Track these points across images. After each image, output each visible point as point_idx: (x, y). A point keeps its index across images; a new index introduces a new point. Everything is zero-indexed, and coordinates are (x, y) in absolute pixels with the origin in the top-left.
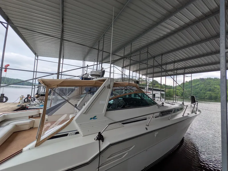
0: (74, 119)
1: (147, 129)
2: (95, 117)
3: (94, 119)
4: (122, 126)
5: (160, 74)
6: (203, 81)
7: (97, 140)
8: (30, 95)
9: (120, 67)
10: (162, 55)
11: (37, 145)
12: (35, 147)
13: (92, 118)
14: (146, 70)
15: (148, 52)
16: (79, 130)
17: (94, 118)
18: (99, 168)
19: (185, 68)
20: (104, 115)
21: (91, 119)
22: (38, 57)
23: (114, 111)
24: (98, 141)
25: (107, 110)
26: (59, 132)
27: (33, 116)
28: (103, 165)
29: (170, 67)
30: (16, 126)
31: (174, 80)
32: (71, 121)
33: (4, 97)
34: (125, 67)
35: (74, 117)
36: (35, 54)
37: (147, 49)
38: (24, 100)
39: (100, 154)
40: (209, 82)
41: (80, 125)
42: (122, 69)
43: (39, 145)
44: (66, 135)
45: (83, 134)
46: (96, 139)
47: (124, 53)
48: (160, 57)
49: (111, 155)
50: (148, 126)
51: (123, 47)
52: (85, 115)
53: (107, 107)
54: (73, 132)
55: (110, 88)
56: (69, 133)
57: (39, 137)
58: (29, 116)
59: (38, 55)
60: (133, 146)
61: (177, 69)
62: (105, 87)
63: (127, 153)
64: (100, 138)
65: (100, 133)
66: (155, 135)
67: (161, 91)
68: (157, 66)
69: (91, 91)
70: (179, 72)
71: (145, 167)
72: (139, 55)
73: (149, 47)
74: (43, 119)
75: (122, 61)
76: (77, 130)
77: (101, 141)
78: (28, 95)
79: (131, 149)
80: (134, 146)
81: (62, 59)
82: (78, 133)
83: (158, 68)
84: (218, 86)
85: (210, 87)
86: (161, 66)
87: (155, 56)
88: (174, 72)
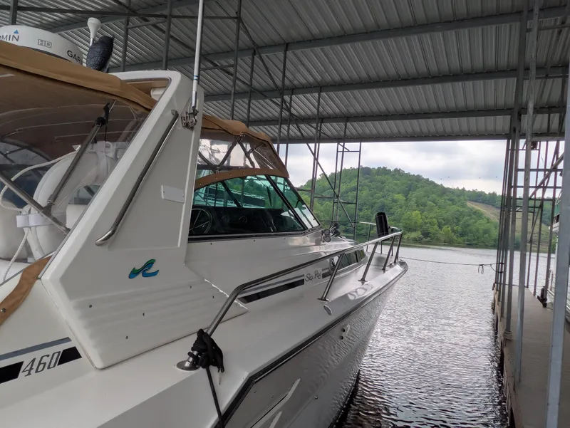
1: (328, 310)
2: (150, 263)
3: (145, 275)
4: (244, 310)
6: (367, 178)
7: (193, 367)
10: (287, 46)
13: (138, 267)
15: (239, 19)
16: (81, 339)
17: (146, 270)
19: (347, 118)
21: (134, 273)
24: (201, 371)
40: (383, 183)
45: (102, 357)
46: (187, 364)
50: (325, 300)
52: (104, 250)
54: (50, 350)
56: (26, 359)
62: (177, 113)
68: (265, 93)
70: (328, 128)
76: (67, 340)
79: (290, 394)
80: (299, 380)
82: (71, 355)
83: (268, 101)
84: (400, 197)
85: (382, 199)
86: (281, 95)
87: (258, 47)
88: (316, 129)
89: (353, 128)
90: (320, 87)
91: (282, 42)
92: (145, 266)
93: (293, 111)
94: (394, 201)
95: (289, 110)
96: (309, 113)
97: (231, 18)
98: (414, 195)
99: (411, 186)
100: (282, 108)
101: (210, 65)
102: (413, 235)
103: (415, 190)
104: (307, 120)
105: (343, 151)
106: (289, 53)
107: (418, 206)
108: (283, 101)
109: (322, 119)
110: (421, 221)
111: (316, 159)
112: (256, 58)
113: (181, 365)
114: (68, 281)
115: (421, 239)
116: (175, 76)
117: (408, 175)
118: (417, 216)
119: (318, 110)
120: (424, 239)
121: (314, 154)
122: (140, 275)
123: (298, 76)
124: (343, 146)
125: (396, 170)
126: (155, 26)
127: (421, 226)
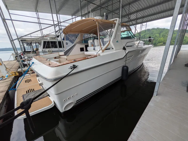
2: (118, 41)
10: (129, 4)
12: (102, 52)
16: (114, 47)
19: (143, 17)
21: (117, 42)
26: (107, 47)
27: (56, 57)
39: (126, 55)
40: (153, 32)
44: (110, 49)
46: (123, 49)
66: (140, 52)
70: (139, 21)
79: (132, 57)
83: (125, 18)
84: (158, 35)
85: (152, 36)
86: (128, 16)
87: (123, 6)
88: (136, 22)
89: (145, 19)
90: (137, 11)
93: (131, 19)
94: (156, 36)
95: (130, 19)
96: (134, 18)
97: (118, 2)
98: (162, 34)
99: (161, 31)
100: (129, 19)
101: (114, 13)
102: (160, 44)
103: (162, 32)
104: (134, 20)
105: (142, 26)
106: (130, 6)
107: (163, 36)
108: (129, 17)
109: (137, 19)
110: (163, 40)
111: (136, 29)
112: (123, 9)
114: (113, 42)
115: (163, 44)
116: (118, 19)
117: (161, 29)
118: (162, 39)
119: (136, 17)
120: (164, 45)
121: (135, 28)
123: (132, 10)
124: (142, 24)
125: (157, 28)
126: (105, 9)
127: (163, 41)
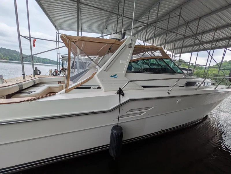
0: (96, 74)
1: (169, 93)
3: (114, 77)
4: (143, 89)
5: (190, 49)
8: (57, 69)
9: (142, 40)
10: (200, 18)
11: (66, 92)
12: (65, 92)
14: (172, 44)
15: (180, 15)
16: (101, 85)
17: (115, 76)
18: (119, 118)
19: (230, 38)
20: (124, 75)
21: (112, 76)
22: (58, 31)
23: (134, 73)
24: (118, 95)
25: (127, 72)
26: (84, 84)
27: (61, 81)
28: (122, 116)
29: (208, 37)
30: (50, 88)
31: (209, 55)
32: (94, 76)
33: (37, 70)
34: (148, 40)
35: (96, 73)
36: (56, 27)
37: (180, 11)
38: (53, 74)
39: (120, 106)
41: (101, 81)
42: (144, 43)
43: (68, 92)
44: (90, 88)
45: (104, 89)
47: (148, 20)
48: (195, 23)
49: (129, 111)
50: (170, 91)
51: (147, 10)
53: (127, 68)
54: (96, 86)
55: (131, 48)
56: (92, 86)
57: (67, 86)
58: (58, 82)
59: (58, 28)
60: (152, 107)
61: (218, 40)
62: (126, 45)
63: (146, 112)
64: (121, 92)
65: (120, 88)
66: (178, 102)
67: (188, 70)
69: (111, 50)
71: (162, 130)
72: (168, 20)
73: (183, 8)
74: (69, 70)
75: (144, 32)
76: (99, 85)
77: (121, 96)
78: (55, 69)
79: (150, 109)
81: (80, 33)
82: (99, 88)
86: (196, 36)
87: (189, 22)
90: (216, 29)
91: (199, 17)
92: (115, 75)
113: (115, 93)
121: (209, 53)
122: (113, 77)
123: (206, 27)
